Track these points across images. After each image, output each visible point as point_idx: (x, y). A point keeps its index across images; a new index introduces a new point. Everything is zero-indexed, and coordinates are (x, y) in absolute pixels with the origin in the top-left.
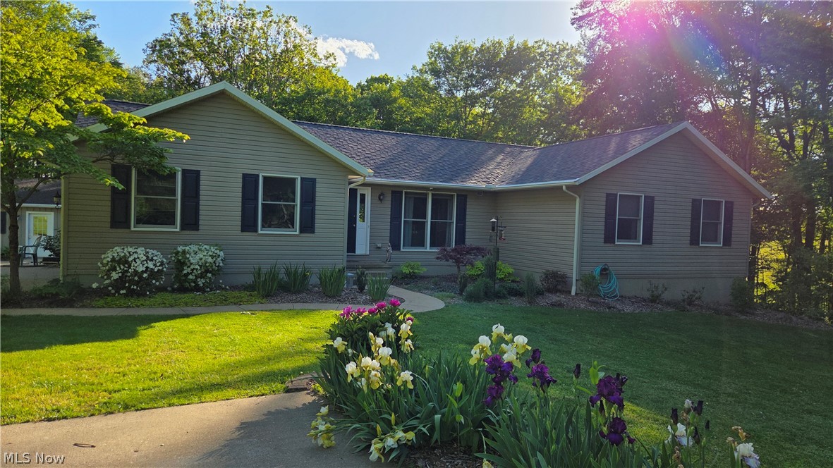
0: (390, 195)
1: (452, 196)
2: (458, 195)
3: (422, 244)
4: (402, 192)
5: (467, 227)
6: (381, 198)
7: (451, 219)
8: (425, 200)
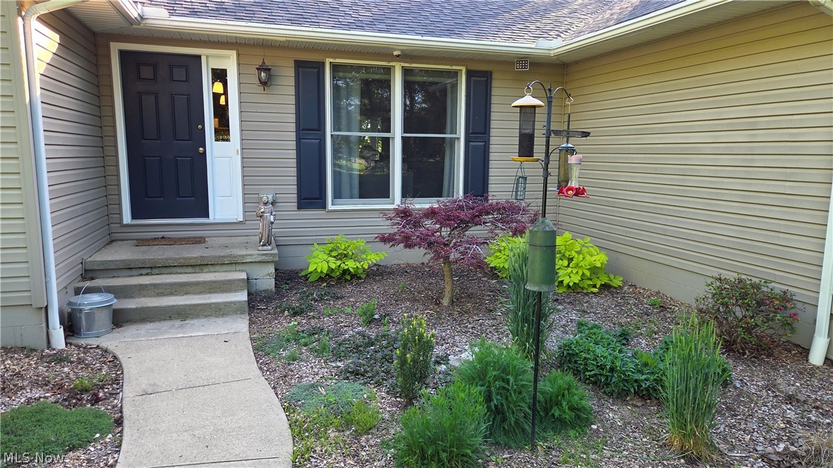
0: (291, 72)
1: (455, 74)
2: (470, 74)
3: (384, 192)
4: (323, 64)
5: (493, 148)
6: (267, 79)
7: (454, 131)
8: (387, 85)
